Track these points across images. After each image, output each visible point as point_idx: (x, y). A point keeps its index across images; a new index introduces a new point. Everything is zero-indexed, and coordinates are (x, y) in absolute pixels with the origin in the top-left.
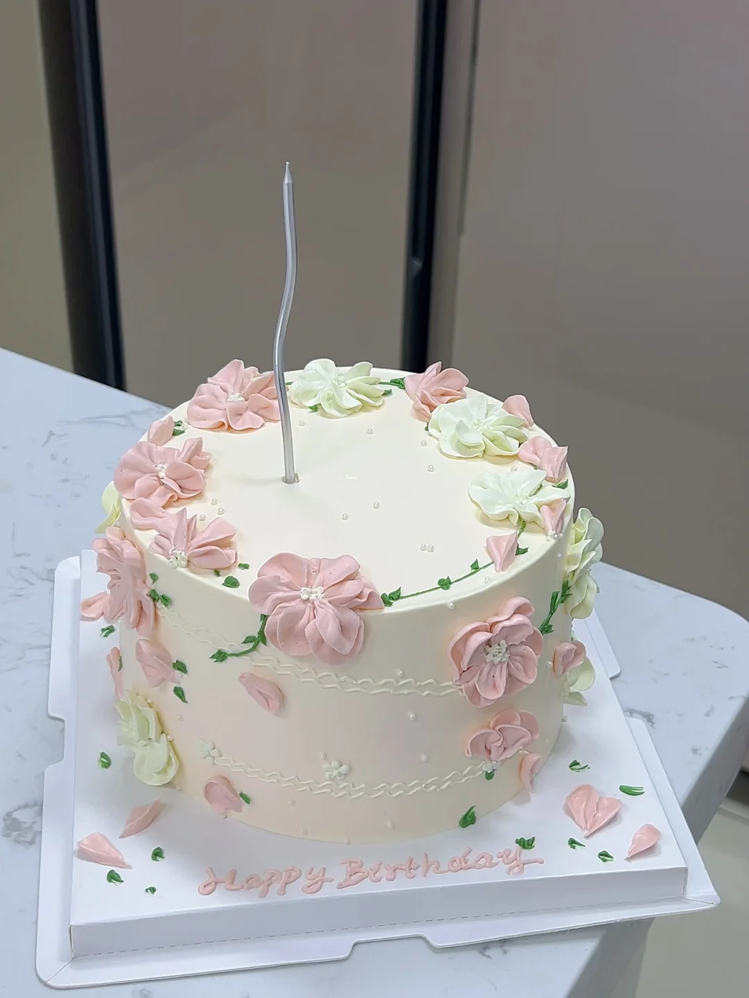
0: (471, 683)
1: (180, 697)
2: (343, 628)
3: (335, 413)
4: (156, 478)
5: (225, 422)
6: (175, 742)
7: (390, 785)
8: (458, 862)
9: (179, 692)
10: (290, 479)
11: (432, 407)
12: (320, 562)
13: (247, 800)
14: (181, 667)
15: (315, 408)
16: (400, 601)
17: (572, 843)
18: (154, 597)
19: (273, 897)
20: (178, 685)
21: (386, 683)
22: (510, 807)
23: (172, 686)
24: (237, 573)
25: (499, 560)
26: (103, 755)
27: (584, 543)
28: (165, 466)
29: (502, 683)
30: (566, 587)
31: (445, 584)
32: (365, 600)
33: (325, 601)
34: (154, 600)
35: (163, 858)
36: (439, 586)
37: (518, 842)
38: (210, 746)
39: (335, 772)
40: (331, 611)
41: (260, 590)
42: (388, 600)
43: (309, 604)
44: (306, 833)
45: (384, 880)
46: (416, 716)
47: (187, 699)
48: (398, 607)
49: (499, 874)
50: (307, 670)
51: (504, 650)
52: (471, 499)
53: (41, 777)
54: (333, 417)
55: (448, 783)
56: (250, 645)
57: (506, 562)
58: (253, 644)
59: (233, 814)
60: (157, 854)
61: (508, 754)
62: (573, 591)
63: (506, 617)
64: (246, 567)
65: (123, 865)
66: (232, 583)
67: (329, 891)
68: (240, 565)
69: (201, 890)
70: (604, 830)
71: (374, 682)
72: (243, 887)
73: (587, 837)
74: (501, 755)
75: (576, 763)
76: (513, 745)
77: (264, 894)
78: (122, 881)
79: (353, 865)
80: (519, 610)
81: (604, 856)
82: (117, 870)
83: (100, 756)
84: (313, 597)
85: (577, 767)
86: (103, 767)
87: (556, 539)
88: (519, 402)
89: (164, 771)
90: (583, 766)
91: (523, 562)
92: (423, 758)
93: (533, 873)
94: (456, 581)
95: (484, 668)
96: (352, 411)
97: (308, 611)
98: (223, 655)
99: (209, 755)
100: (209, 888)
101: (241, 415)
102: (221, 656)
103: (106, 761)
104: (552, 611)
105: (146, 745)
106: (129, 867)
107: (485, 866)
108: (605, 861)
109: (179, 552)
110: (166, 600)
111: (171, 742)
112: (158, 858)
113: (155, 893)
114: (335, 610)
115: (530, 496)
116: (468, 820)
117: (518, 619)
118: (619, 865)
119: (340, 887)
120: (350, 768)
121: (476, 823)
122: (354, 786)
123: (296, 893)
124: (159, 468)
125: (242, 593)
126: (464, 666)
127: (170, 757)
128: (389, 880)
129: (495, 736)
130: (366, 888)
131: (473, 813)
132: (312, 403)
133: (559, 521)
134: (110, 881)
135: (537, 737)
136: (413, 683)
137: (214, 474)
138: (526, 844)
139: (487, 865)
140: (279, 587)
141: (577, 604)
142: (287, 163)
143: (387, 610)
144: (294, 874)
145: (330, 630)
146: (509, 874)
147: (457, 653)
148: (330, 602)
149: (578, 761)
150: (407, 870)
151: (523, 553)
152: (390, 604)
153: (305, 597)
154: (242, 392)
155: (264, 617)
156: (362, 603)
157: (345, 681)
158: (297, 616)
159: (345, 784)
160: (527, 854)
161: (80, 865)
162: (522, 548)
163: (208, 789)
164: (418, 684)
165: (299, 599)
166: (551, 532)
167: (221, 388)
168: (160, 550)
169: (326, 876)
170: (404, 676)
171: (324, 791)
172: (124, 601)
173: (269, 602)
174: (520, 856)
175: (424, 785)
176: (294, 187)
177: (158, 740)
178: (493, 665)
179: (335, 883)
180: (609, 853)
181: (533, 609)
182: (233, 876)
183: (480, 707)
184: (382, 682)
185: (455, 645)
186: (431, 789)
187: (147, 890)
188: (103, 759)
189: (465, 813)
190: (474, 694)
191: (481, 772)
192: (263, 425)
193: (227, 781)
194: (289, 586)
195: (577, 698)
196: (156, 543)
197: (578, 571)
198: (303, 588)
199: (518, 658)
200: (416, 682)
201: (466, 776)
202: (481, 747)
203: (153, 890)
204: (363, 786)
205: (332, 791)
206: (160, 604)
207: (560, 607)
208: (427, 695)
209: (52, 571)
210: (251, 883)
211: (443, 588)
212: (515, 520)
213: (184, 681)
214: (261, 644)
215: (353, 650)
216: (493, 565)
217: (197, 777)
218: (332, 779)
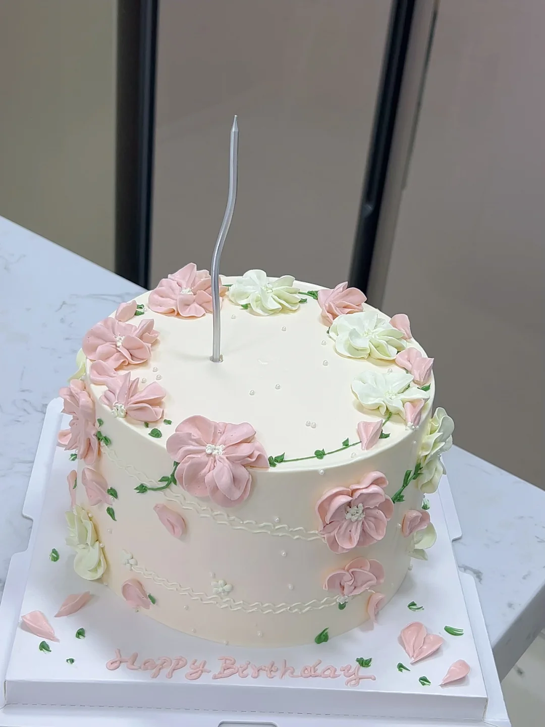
0: (332, 534)
1: (111, 515)
2: (235, 480)
3: (259, 311)
4: (114, 346)
5: (175, 310)
6: (106, 549)
7: (262, 604)
8: (309, 671)
9: (111, 512)
10: (216, 359)
11: (335, 316)
12: (226, 425)
13: (154, 601)
14: (113, 493)
15: (246, 307)
16: (283, 463)
17: (401, 667)
18: (99, 436)
19: (162, 679)
20: (111, 507)
21: (265, 526)
22: (357, 633)
23: (106, 506)
24: (162, 427)
25: (365, 441)
26: (54, 551)
27: (437, 435)
28: (123, 338)
29: (356, 537)
30: (418, 468)
31: (320, 454)
32: (254, 460)
33: (225, 458)
34: (99, 439)
35: (84, 637)
36: (315, 455)
37: (358, 660)
38: (129, 556)
39: (220, 590)
40: (227, 465)
41: (175, 442)
42: (273, 462)
43: (212, 458)
44: (195, 631)
45: (250, 676)
46: (287, 554)
47: (116, 519)
48: (280, 468)
49: (340, 684)
50: (205, 508)
51: (361, 511)
52: (352, 390)
53: (8, 561)
54: (259, 315)
55: (308, 608)
56: (164, 484)
57: (371, 443)
58: (166, 483)
59: (143, 610)
60: (80, 633)
61: (357, 592)
62: (424, 471)
63: (365, 485)
64: (169, 422)
65: (53, 638)
66: (156, 434)
67: (205, 680)
68: (165, 421)
69: (108, 667)
70: (426, 660)
71: (257, 523)
72: (140, 668)
73: (413, 664)
74: (351, 592)
75: (413, 604)
76: (362, 585)
77: (155, 676)
78: (50, 651)
79: (228, 662)
80: (376, 482)
81: (424, 680)
82: (47, 641)
83: (51, 552)
84: (215, 452)
85: (414, 607)
86: (52, 560)
87: (413, 429)
88: (403, 319)
89: (95, 570)
90: (419, 607)
91: (384, 445)
92: (290, 587)
93: (366, 687)
94: (329, 453)
95: (343, 524)
96: (274, 312)
97: (210, 462)
98: (144, 488)
99: (128, 563)
100: (114, 665)
101: (189, 305)
102: (142, 489)
103: (55, 556)
104: (405, 485)
105: (84, 548)
106: (57, 640)
107: (330, 676)
108: (424, 684)
109: (120, 405)
110: (107, 441)
111: (103, 549)
112: (81, 636)
113: (73, 663)
114: (231, 465)
115: (399, 393)
116: (322, 638)
117: (374, 489)
118: (434, 689)
119: (215, 678)
120: (232, 588)
121: (328, 641)
122: (234, 602)
123: (181, 678)
124: (117, 339)
125: (162, 442)
126: (328, 520)
127: (100, 560)
128: (254, 678)
129: (348, 576)
130: (235, 681)
131: (327, 633)
132: (244, 302)
133: (416, 417)
134: (41, 650)
135: (382, 581)
136: (286, 528)
137: (160, 348)
138: (365, 663)
139: (331, 676)
140: (191, 442)
141: (426, 481)
142: (236, 116)
143: (272, 470)
144: (181, 663)
145: (224, 480)
146: (347, 685)
147: (323, 508)
148: (227, 458)
149: (415, 603)
150: (269, 672)
151: (386, 438)
152: (274, 465)
153: (209, 452)
154: (193, 288)
155: (176, 464)
156: (252, 462)
157: (234, 520)
158: (202, 465)
159: (228, 599)
160: (363, 671)
161: (22, 634)
162: (385, 433)
163: (125, 589)
164: (291, 529)
165: (204, 453)
166: (410, 424)
167: (177, 283)
168: (106, 402)
169: (205, 668)
170: (280, 522)
171: (211, 602)
172: (78, 437)
173: (181, 451)
174: (358, 671)
175: (289, 608)
176: (239, 134)
177: (93, 546)
178: (351, 522)
179: (211, 675)
180: (428, 679)
181: (387, 482)
182: (135, 657)
183: (337, 553)
184: (262, 525)
185: (322, 503)
186: (294, 611)
187: (67, 660)
188: (53, 554)
189: (321, 632)
190: (333, 543)
191: (335, 603)
192: (204, 315)
193: (140, 584)
194: (198, 442)
195: (421, 553)
196: (106, 397)
197: (429, 456)
198: (208, 445)
199: (373, 519)
200: (289, 527)
201: (323, 604)
202: (336, 583)
203: (72, 661)
204: (241, 602)
205: (217, 603)
206: (103, 443)
207: (412, 483)
208: (297, 539)
209: (45, 406)
210: (147, 665)
211: (318, 458)
212: (383, 410)
213: (115, 504)
214: (173, 484)
215: (241, 497)
216: (360, 444)
217: (119, 577)
218: (219, 594)
